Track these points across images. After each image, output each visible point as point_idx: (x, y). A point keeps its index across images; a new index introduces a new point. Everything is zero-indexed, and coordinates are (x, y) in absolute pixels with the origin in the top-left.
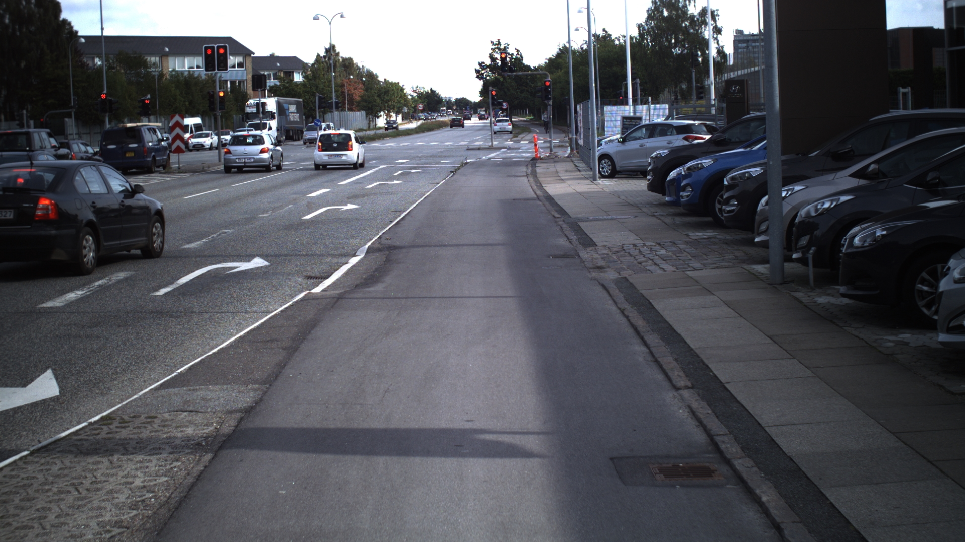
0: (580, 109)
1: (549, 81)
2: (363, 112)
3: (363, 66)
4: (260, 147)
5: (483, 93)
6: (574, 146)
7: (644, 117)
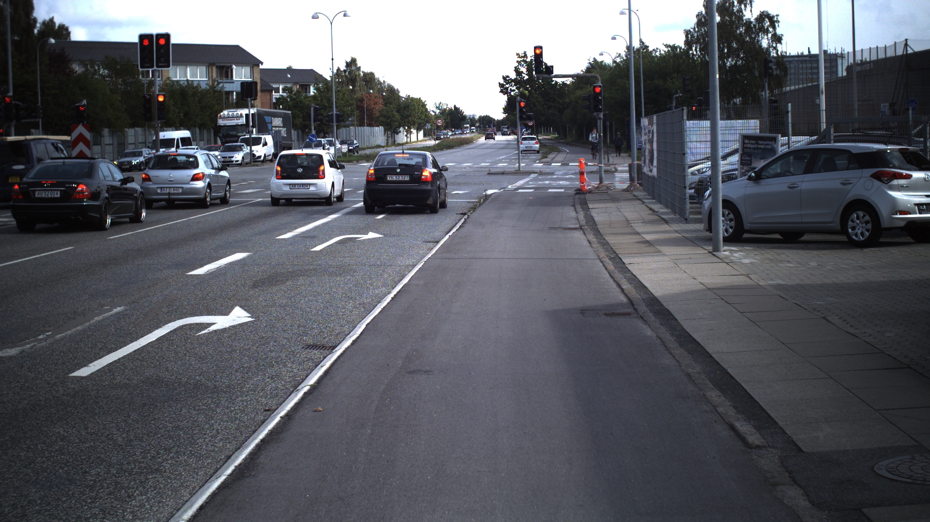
1: (600, 86)
2: (381, 127)
3: (384, 81)
5: (508, 109)
6: (636, 175)
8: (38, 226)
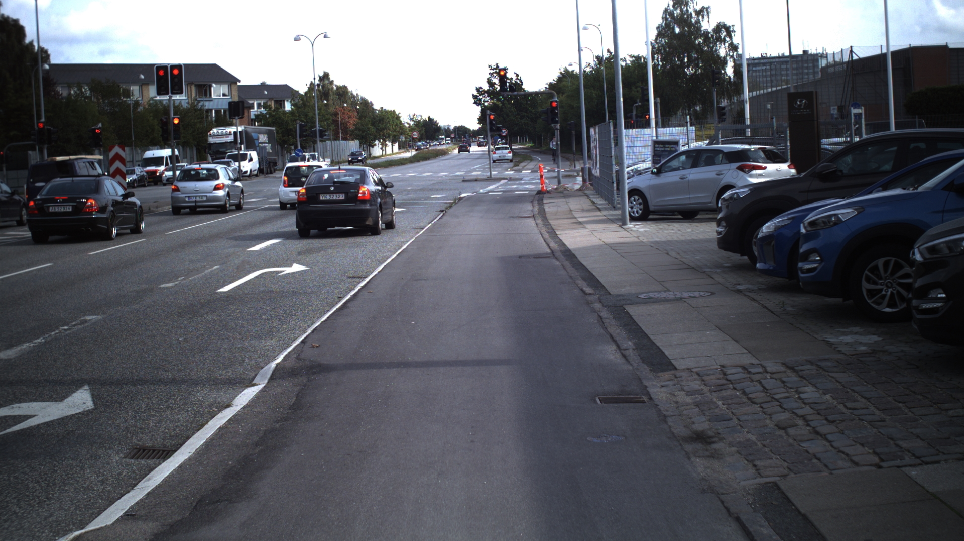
0: (595, 133)
1: (556, 101)
2: (356, 141)
3: (357, 94)
4: (216, 182)
5: (481, 120)
6: (587, 177)
7: (681, 142)
8: (51, 238)
